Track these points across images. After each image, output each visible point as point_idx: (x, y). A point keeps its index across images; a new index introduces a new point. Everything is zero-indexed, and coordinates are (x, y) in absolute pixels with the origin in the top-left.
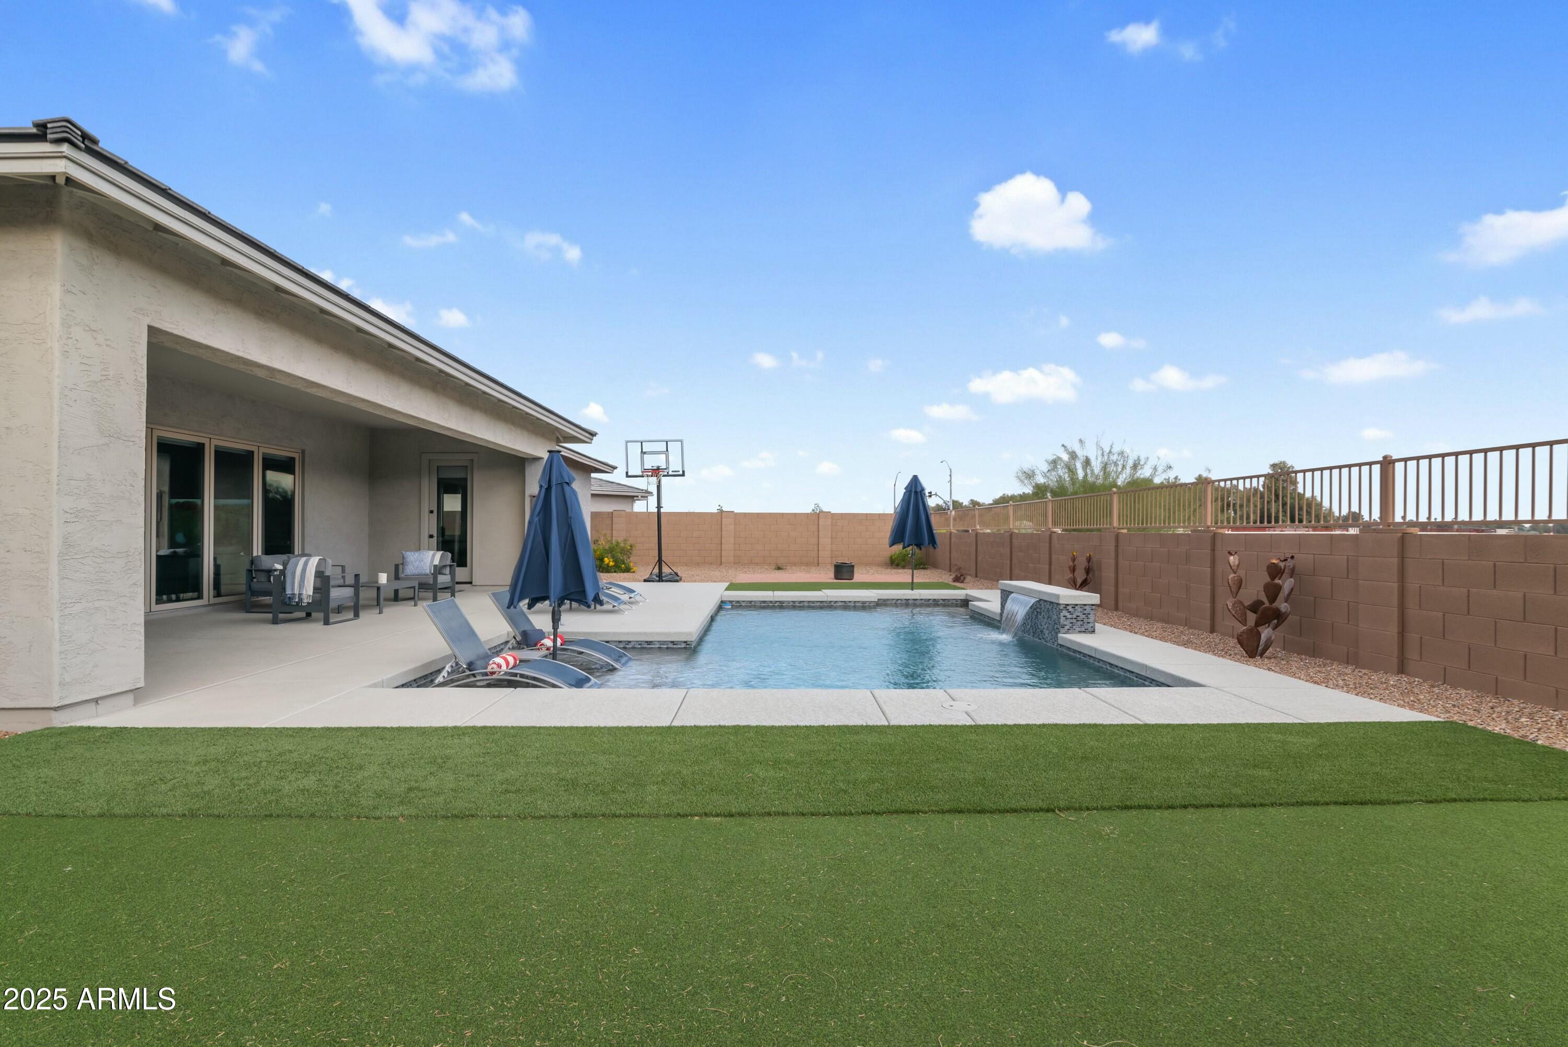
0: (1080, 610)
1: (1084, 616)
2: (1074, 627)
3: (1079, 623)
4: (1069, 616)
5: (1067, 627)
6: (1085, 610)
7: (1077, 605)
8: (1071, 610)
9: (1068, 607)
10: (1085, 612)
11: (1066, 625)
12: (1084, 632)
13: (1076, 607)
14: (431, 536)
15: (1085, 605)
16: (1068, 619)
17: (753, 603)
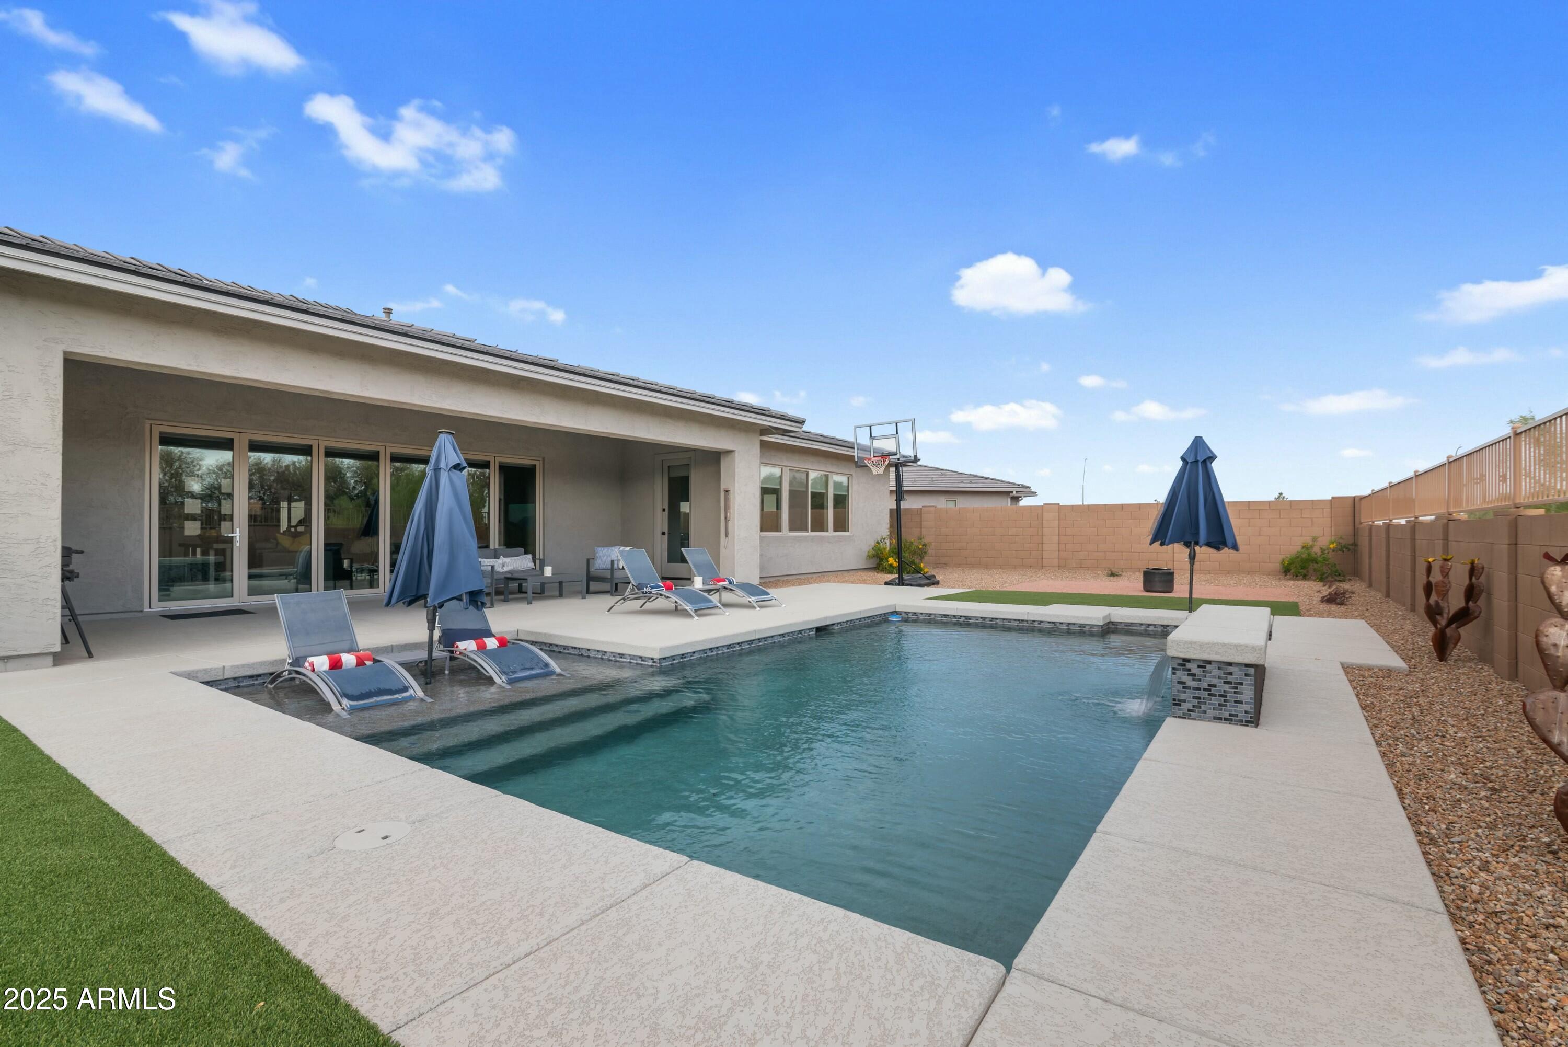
0: (1216, 672)
1: (1227, 687)
2: (1203, 706)
3: (1216, 701)
4: (1190, 683)
5: (1186, 706)
6: (1231, 674)
7: (1209, 662)
8: (1195, 670)
9: (1188, 665)
10: (1230, 678)
11: (1185, 701)
12: (1226, 719)
13: (1209, 667)
14: (663, 534)
15: (1230, 664)
16: (1189, 688)
17: (932, 617)
